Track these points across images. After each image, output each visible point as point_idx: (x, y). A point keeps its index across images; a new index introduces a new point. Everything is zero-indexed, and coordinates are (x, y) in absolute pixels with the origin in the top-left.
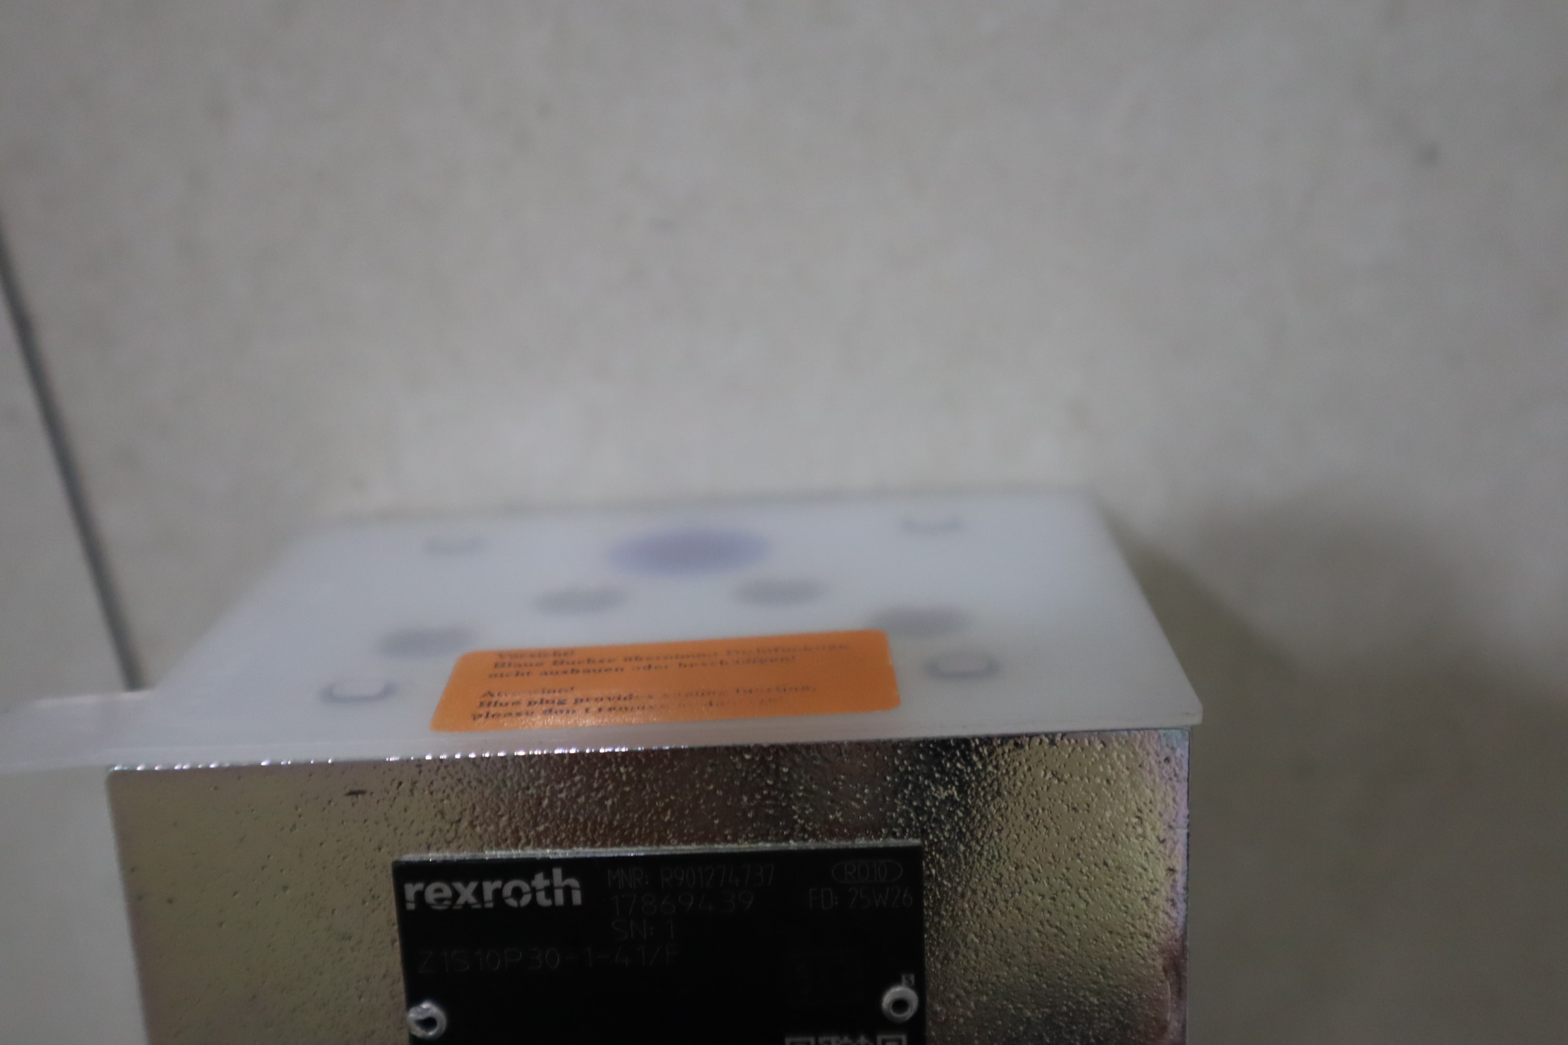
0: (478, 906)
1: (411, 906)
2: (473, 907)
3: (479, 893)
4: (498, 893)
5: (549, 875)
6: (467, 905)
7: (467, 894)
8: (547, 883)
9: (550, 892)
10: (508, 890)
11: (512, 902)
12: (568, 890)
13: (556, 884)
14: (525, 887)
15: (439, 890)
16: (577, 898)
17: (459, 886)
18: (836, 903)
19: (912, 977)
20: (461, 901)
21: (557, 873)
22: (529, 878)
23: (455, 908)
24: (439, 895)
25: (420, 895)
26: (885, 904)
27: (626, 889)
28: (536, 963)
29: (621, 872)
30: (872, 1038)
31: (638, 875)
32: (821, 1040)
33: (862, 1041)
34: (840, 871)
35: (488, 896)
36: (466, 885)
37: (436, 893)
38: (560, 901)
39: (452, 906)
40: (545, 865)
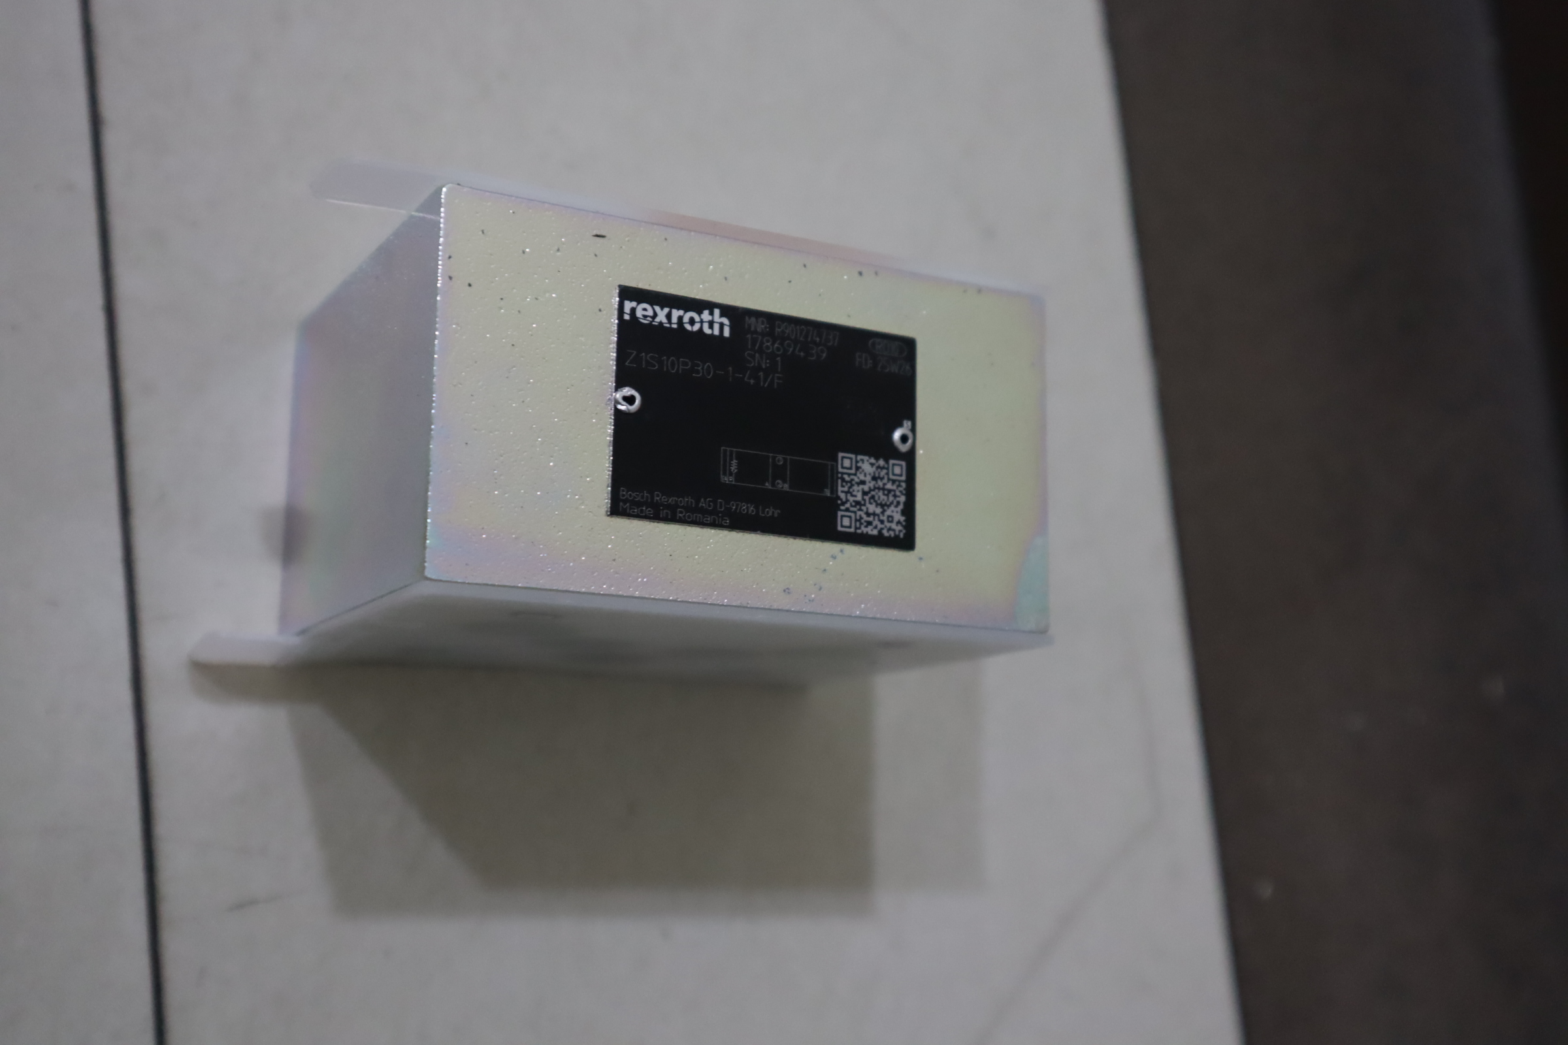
0: (668, 325)
1: (627, 317)
2: (665, 325)
3: (669, 316)
4: (680, 318)
5: (712, 313)
6: (661, 323)
8: (710, 318)
9: (711, 325)
11: (688, 327)
12: (722, 325)
14: (697, 318)
15: (645, 310)
16: (727, 333)
17: (657, 308)
18: (871, 365)
19: (910, 424)
20: (658, 319)
21: (717, 312)
22: (700, 313)
23: (654, 323)
24: (645, 313)
25: (633, 310)
26: (897, 372)
27: (755, 332)
28: (698, 372)
29: (753, 320)
30: (887, 461)
31: (763, 323)
32: (859, 457)
33: (881, 462)
34: (874, 344)
35: (674, 319)
36: (662, 309)
37: (643, 311)
38: (716, 332)
39: (651, 322)
40: (710, 306)
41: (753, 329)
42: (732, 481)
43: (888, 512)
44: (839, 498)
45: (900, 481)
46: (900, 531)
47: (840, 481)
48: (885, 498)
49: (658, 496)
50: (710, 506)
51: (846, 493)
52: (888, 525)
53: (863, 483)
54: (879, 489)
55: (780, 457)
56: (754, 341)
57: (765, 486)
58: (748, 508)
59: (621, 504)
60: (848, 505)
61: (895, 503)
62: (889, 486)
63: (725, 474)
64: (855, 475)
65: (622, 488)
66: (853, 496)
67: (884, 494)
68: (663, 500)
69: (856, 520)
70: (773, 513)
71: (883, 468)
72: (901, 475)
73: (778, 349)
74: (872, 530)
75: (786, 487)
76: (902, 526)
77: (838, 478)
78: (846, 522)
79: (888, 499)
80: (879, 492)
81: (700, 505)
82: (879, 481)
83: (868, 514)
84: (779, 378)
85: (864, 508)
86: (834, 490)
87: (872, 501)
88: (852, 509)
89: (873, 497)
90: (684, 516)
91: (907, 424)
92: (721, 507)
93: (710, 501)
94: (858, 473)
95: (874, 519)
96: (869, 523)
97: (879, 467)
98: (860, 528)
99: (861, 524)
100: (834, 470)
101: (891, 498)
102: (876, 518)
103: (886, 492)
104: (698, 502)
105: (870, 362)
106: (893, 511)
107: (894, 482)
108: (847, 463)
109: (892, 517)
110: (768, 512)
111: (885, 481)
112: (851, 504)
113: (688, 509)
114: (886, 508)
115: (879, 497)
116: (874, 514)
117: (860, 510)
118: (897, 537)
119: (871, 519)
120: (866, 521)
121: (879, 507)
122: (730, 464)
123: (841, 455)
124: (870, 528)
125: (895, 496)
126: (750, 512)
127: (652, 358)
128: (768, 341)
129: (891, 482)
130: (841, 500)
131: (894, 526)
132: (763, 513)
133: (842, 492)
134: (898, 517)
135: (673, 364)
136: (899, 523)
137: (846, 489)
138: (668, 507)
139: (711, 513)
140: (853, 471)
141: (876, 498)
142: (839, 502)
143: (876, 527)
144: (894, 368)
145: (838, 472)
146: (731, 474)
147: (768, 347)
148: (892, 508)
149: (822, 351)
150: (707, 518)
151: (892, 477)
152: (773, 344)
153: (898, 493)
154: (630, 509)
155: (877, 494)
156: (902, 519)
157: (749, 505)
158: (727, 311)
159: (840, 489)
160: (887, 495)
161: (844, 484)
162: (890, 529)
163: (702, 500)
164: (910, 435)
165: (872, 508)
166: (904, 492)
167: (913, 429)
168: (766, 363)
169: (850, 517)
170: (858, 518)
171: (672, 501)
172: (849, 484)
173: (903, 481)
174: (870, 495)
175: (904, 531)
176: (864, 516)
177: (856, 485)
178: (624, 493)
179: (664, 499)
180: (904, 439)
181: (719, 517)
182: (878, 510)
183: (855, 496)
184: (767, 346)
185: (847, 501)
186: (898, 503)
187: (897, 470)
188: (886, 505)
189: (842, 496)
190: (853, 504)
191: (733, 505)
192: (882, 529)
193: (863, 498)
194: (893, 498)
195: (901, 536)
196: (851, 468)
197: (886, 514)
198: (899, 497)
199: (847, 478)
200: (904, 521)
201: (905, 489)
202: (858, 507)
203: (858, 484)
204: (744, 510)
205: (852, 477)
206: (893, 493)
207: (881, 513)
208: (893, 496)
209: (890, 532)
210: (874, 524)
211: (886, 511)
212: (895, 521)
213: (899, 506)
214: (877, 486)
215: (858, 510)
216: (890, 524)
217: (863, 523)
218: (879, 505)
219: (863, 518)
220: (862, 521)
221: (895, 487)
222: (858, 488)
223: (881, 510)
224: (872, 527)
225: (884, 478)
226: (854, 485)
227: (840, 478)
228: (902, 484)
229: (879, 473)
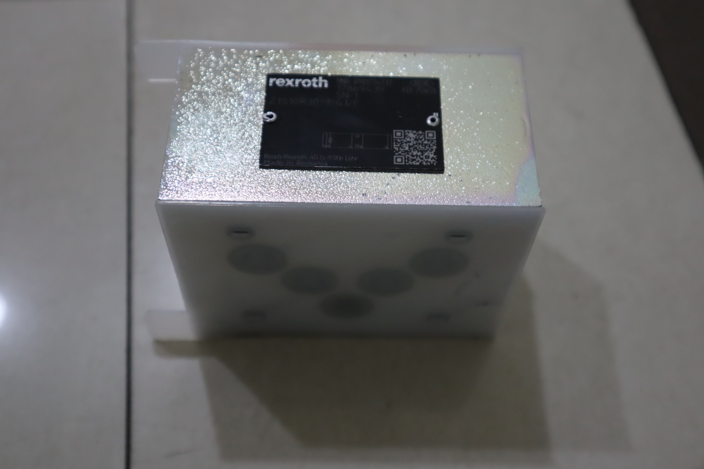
0: (293, 86)
1: (271, 85)
2: (291, 86)
3: (294, 83)
4: (300, 82)
5: (317, 79)
7: (290, 82)
8: (317, 81)
9: (317, 83)
10: (303, 82)
11: (304, 85)
12: (323, 84)
13: (319, 81)
14: (309, 82)
16: (326, 85)
17: (288, 80)
19: (437, 113)
20: (288, 84)
21: (321, 79)
22: (311, 79)
23: (285, 85)
25: (274, 83)
26: (428, 92)
27: (343, 84)
28: (310, 103)
29: (342, 79)
30: (424, 131)
31: (347, 80)
32: (406, 131)
33: (420, 132)
34: (414, 83)
35: (297, 83)
36: (290, 80)
38: (320, 86)
40: (317, 77)
41: (341, 83)
42: (329, 147)
43: (426, 154)
44: (394, 150)
45: (432, 140)
46: (433, 162)
47: (394, 143)
48: (423, 148)
49: (286, 156)
50: (316, 158)
51: (399, 147)
52: (426, 160)
53: (409, 142)
54: (419, 144)
55: (358, 134)
56: (342, 88)
57: (348, 147)
58: (338, 158)
59: (265, 161)
60: (400, 152)
61: (430, 149)
62: (426, 142)
63: (325, 144)
64: (404, 138)
65: (266, 154)
66: (402, 148)
67: (422, 146)
69: (405, 159)
70: (354, 159)
71: (421, 135)
72: (433, 137)
73: (356, 90)
74: (416, 163)
75: (362, 147)
76: (435, 159)
78: (399, 160)
79: (425, 148)
82: (419, 141)
83: (413, 156)
84: (356, 101)
85: (410, 153)
86: (391, 145)
87: (415, 150)
88: (402, 154)
89: (416, 148)
90: (301, 164)
91: (435, 115)
92: (323, 158)
93: (316, 156)
94: (406, 138)
96: (413, 160)
97: (419, 134)
98: (408, 162)
99: (408, 160)
100: (391, 137)
102: (418, 157)
103: (424, 145)
104: (309, 156)
105: (411, 90)
106: (429, 154)
107: (428, 140)
108: (399, 134)
110: (351, 159)
111: (423, 140)
113: (303, 160)
115: (420, 148)
116: (417, 156)
118: (432, 165)
119: (415, 158)
120: (411, 159)
121: (420, 152)
122: (328, 139)
123: (395, 131)
125: (430, 147)
126: (340, 159)
127: (284, 99)
128: (350, 87)
130: (396, 150)
131: (429, 160)
132: (348, 159)
134: (431, 156)
135: (296, 101)
136: (433, 158)
137: (399, 145)
138: (292, 160)
139: (316, 161)
140: (403, 137)
141: (418, 148)
143: (418, 161)
144: (426, 91)
145: (393, 138)
146: (328, 144)
148: (428, 152)
149: (382, 88)
150: (315, 163)
151: (427, 138)
152: (353, 88)
153: (431, 145)
154: (270, 162)
155: (418, 146)
156: (435, 156)
157: (339, 156)
158: (325, 77)
159: (395, 145)
161: (397, 143)
162: (427, 161)
163: (312, 156)
164: (437, 119)
165: (415, 153)
166: (435, 144)
167: (440, 117)
168: (349, 96)
169: (402, 158)
171: (294, 157)
172: (400, 143)
173: (434, 140)
174: (414, 147)
175: (436, 162)
176: (411, 157)
178: (266, 156)
179: (289, 157)
180: (433, 120)
181: (321, 163)
182: (419, 154)
183: (405, 148)
184: (349, 89)
185: (399, 150)
186: (432, 150)
187: (430, 135)
188: (424, 151)
189: (397, 149)
190: (403, 152)
191: (330, 157)
192: (422, 162)
193: (409, 149)
194: (428, 147)
195: (435, 164)
196: (401, 136)
197: (424, 155)
198: (432, 147)
199: (399, 141)
200: (436, 157)
201: (436, 143)
202: (406, 153)
203: (406, 143)
204: (336, 159)
205: (402, 140)
206: (428, 145)
207: (421, 154)
208: (428, 146)
209: (427, 163)
210: (417, 160)
211: (424, 153)
212: (430, 158)
213: (433, 151)
214: (418, 143)
215: (407, 154)
216: (427, 159)
217: (410, 160)
218: (420, 151)
219: (410, 158)
220: (409, 159)
221: (429, 143)
222: (406, 145)
223: (421, 153)
224: (415, 161)
225: (422, 139)
226: (403, 143)
227: (394, 141)
228: (434, 141)
229: (419, 137)
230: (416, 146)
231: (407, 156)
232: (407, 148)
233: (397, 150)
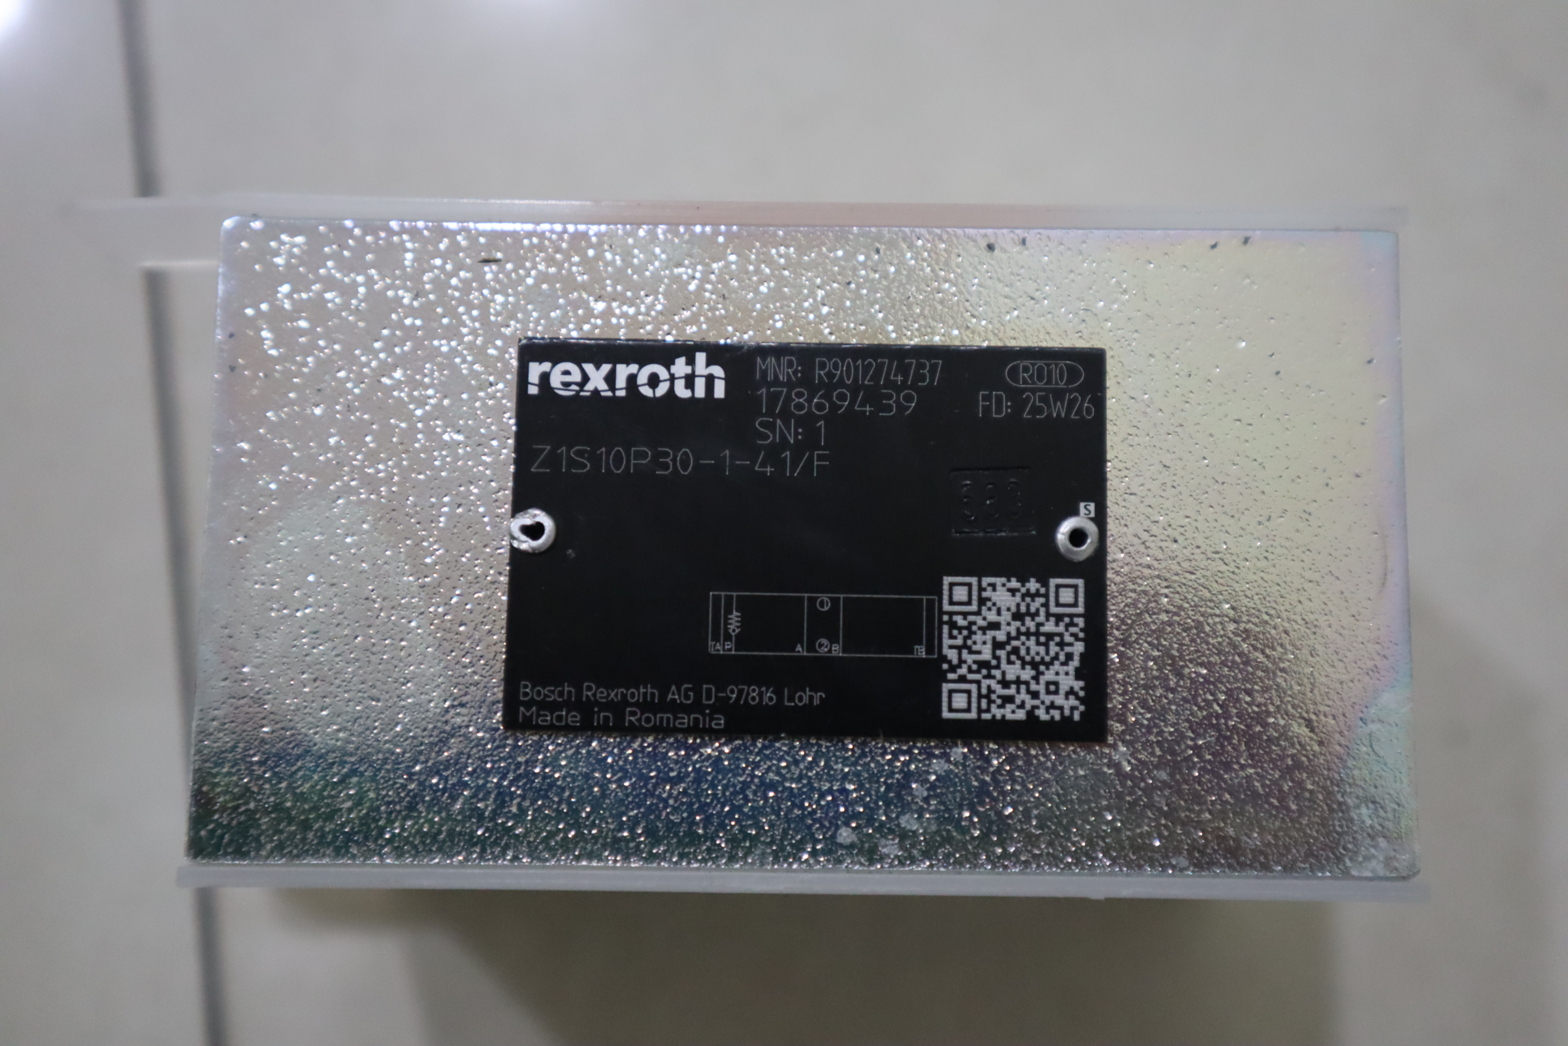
0: (609, 394)
1: (533, 390)
2: (603, 394)
3: (610, 379)
4: (632, 379)
5: (691, 362)
6: (596, 392)
7: (597, 379)
8: (688, 370)
9: (690, 381)
10: (643, 378)
11: (646, 391)
12: (710, 380)
13: (697, 373)
14: (663, 373)
15: (567, 373)
16: (720, 391)
17: (589, 368)
18: (1009, 410)
19: (1092, 506)
20: (590, 387)
21: (701, 358)
23: (582, 394)
24: (567, 379)
25: (545, 377)
26: (1063, 415)
27: (776, 382)
28: (665, 466)
29: (772, 360)
30: (1045, 584)
31: (790, 364)
32: (986, 581)
33: (1033, 585)
34: (1014, 372)
35: (621, 382)
36: (598, 367)
37: (563, 375)
38: (700, 392)
39: (578, 392)
40: (688, 351)
41: (771, 377)
42: (730, 650)
43: (1049, 676)
44: (944, 659)
45: (1071, 616)
46: (1073, 709)
47: (946, 629)
48: (1042, 649)
49: (589, 688)
50: (687, 697)
51: (959, 648)
52: (1048, 699)
53: (995, 626)
54: (1028, 634)
55: (825, 597)
56: (773, 398)
57: (793, 651)
58: (761, 695)
59: (522, 709)
60: (963, 671)
61: (1062, 657)
62: (1049, 627)
63: (716, 638)
64: (978, 613)
65: (523, 683)
66: (971, 652)
67: (1038, 643)
68: (598, 695)
69: (980, 696)
70: (811, 698)
71: (1034, 597)
72: (1075, 605)
73: (820, 407)
74: (1013, 712)
75: (837, 650)
76: (1077, 698)
77: (941, 623)
78: (960, 701)
79: (1047, 653)
80: (1028, 639)
81: (670, 696)
82: (1028, 619)
83: (1005, 684)
84: (820, 458)
85: (997, 673)
86: (934, 644)
87: (1013, 658)
88: (970, 677)
89: (1016, 651)
90: (639, 720)
91: (1087, 509)
92: (709, 698)
93: (687, 690)
94: (984, 608)
95: (1018, 692)
96: (1008, 700)
97: (1028, 593)
98: (988, 710)
99: (990, 702)
100: (934, 608)
101: (1054, 649)
102: (1023, 688)
103: (1042, 639)
104: (664, 693)
105: (1006, 404)
106: (1057, 674)
107: (1059, 618)
108: (960, 594)
109: (1056, 684)
110: (801, 699)
111: (1041, 618)
112: (969, 668)
113: (646, 706)
114: (1042, 668)
115: (1028, 649)
116: (1018, 682)
117: (989, 676)
118: (1067, 720)
119: (1012, 691)
120: (999, 697)
121: (1028, 667)
122: (726, 619)
123: (947, 580)
124: (1010, 707)
125: (1062, 644)
126: (766, 700)
127: (580, 453)
128: (800, 395)
129: (1052, 619)
130: (949, 662)
131: (1059, 700)
132: (791, 699)
133: (951, 647)
134: (1068, 681)
135: (618, 459)
136: (1071, 692)
137: (959, 641)
138: (609, 706)
139: (687, 710)
140: (974, 607)
141: (1023, 652)
142: (945, 666)
143: (1022, 706)
144: (1058, 410)
145: (941, 613)
146: (728, 637)
147: (799, 407)
148: (1057, 666)
149: (909, 398)
150: (684, 718)
151: (1054, 609)
152: (809, 401)
153: (1068, 638)
154: (538, 716)
155: (1023, 644)
156: (1078, 685)
157: (764, 689)
158: (716, 354)
159: (947, 642)
160: (1046, 645)
161: (955, 632)
162: (1052, 706)
163: (674, 688)
164: (1092, 529)
165: (1012, 672)
166: (1081, 635)
167: (1100, 519)
168: (797, 434)
169: (969, 692)
170: (984, 691)
171: (616, 695)
172: (965, 632)
173: (1078, 616)
174: (1008, 648)
175: (1082, 708)
176: (999, 690)
177: (980, 632)
178: (527, 689)
179: (602, 694)
180: (1077, 537)
181: (704, 715)
182: (1027, 674)
183: (979, 653)
184: (799, 403)
185: (961, 661)
186: (1069, 657)
187: (1067, 596)
188: (1043, 662)
189: (952, 655)
190: (975, 667)
191: (732, 692)
192: (1035, 707)
193: (995, 657)
194: (1057, 649)
195: (1077, 717)
196: (969, 603)
197: (1043, 679)
198: (1071, 645)
199: (960, 621)
200: (1082, 689)
201: (1082, 630)
202: (984, 672)
203: (984, 630)
204: (753, 699)
205: (971, 618)
206: (1057, 639)
207: (1033, 678)
208: (1057, 644)
209: (1052, 712)
210: (1018, 701)
211: (1043, 673)
212: (1062, 692)
213: (1070, 663)
214: (1023, 629)
215: (985, 677)
216: (1052, 697)
217: (994, 702)
218: (1029, 663)
219: (994, 692)
220: (993, 697)
221: (1061, 628)
222: (984, 638)
223: (1033, 673)
224: (1013, 707)
225: (1037, 613)
226: (975, 633)
227: (946, 623)
228: (1076, 620)
229: (1028, 606)
230: (1015, 643)
231: (985, 683)
232: (986, 655)
233: (955, 661)
